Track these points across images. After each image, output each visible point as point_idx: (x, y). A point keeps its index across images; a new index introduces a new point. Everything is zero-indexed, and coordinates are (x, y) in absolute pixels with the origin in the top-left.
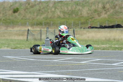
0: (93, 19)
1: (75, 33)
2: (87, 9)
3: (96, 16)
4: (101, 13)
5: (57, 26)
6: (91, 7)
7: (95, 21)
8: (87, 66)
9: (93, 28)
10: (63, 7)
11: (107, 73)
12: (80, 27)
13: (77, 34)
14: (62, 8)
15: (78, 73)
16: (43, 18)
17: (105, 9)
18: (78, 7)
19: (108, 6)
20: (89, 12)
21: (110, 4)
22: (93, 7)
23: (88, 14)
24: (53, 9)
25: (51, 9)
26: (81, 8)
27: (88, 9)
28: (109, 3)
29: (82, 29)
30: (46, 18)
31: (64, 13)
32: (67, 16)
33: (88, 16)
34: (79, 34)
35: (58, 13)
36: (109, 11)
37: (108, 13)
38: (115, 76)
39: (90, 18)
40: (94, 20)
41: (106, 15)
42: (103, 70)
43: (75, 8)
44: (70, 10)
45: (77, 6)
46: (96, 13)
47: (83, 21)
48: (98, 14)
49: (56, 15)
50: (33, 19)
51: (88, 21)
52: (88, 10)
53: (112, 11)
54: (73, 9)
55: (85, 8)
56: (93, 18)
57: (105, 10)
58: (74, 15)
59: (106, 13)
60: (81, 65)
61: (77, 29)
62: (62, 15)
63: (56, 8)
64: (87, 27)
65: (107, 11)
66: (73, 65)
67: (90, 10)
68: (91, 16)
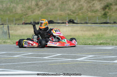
0: (27, 15)
1: (10, 29)
2: (21, 6)
3: (30, 13)
4: (34, 10)
6: (25, 4)
7: (29, 18)
8: (20, 59)
9: (27, 24)
11: (38, 66)
12: (14, 23)
13: (11, 30)
15: (10, 66)
17: (38, 6)
18: (13, 5)
19: (40, 3)
20: (23, 9)
21: (43, 1)
22: (27, 5)
23: (22, 11)
26: (15, 5)
27: (22, 6)
28: (41, 1)
29: (16, 25)
32: (2, 13)
33: (22, 13)
34: (13, 30)
36: (42, 8)
37: (41, 10)
38: (46, 68)
39: (25, 15)
40: (28, 16)
41: (39, 12)
42: (34, 63)
43: (10, 6)
44: (5, 8)
45: (11, 4)
46: (30, 10)
47: (17, 17)
48: (32, 11)
51: (22, 17)
52: (22, 8)
53: (44, 8)
54: (8, 6)
55: (19, 5)
56: (27, 14)
57: (38, 8)
58: (9, 12)
59: (39, 10)
60: (14, 59)
61: (11, 25)
64: (21, 23)
65: (40, 8)
66: (6, 59)
67: (24, 7)
68: (25, 12)
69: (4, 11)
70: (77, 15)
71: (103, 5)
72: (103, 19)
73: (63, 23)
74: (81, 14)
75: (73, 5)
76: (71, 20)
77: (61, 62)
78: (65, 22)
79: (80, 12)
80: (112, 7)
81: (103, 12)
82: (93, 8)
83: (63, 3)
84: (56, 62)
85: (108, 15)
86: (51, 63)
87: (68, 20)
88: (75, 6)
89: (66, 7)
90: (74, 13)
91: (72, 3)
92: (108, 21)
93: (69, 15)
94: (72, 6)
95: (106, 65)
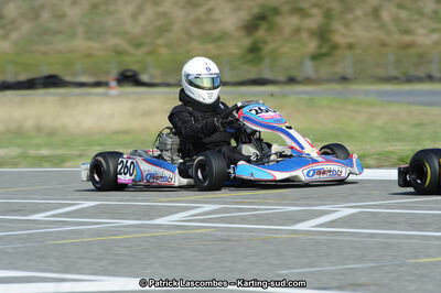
11: (10, 248)
19: (11, 11)
36: (15, 29)
37: (14, 36)
38: (41, 257)
41: (6, 45)
57: (2, 27)
59: (5, 37)
65: (9, 27)
70: (151, 53)
71: (244, 15)
72: (246, 67)
73: (98, 84)
74: (164, 51)
75: (135, 16)
76: (129, 74)
77: (98, 233)
78: (103, 79)
79: (160, 41)
80: (279, 20)
81: (247, 42)
82: (208, 27)
83: (94, 7)
84: (80, 233)
85: (267, 49)
86: (60, 235)
87: (114, 73)
88: (143, 20)
89: (109, 22)
90: (138, 45)
91: (130, 8)
92: (267, 75)
93: (119, 53)
94: (129, 18)
95: (266, 241)
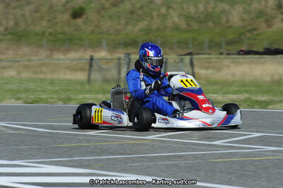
0: (255, 32)
2: (241, 10)
3: (262, 27)
4: (273, 18)
5: (170, 49)
6: (250, 4)
7: (259, 38)
9: (249, 53)
10: (185, 6)
14: (183, 8)
16: (141, 30)
18: (221, 6)
20: (246, 16)
22: (255, 6)
23: (244, 20)
24: (163, 10)
25: (159, 10)
26: (226, 7)
27: (245, 9)
29: (223, 56)
30: (148, 31)
31: (188, 18)
32: (195, 26)
33: (244, 27)
35: (174, 18)
39: (250, 31)
40: (258, 35)
43: (214, 8)
44: (202, 13)
45: (218, 3)
46: (262, 19)
47: (231, 36)
48: (267, 21)
49: (169, 23)
50: (118, 32)
51: (243, 37)
52: (244, 13)
54: (210, 10)
55: (236, 7)
56: (255, 30)
58: (211, 24)
62: (183, 24)
63: (169, 7)
67: (249, 12)
68: (250, 25)
69: (200, 22)
